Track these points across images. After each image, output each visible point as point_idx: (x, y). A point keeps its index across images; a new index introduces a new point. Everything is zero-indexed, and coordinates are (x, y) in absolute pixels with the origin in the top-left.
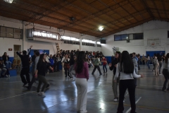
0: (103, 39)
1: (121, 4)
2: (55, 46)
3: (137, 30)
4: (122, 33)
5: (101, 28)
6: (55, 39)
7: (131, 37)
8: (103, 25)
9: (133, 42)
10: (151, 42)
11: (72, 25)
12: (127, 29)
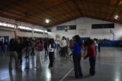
0: (49, 29)
1: (61, 5)
3: (72, 23)
4: (62, 25)
5: (47, 21)
7: (68, 28)
8: (49, 19)
9: (69, 31)
10: (81, 31)
12: (65, 22)
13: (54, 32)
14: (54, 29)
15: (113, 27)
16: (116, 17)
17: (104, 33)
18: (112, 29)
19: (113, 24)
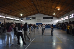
0: (22, 19)
2: (3, 21)
3: (34, 16)
4: (29, 17)
5: (21, 15)
6: (4, 18)
7: (32, 18)
8: (22, 14)
9: (32, 20)
11: (10, 13)
12: (30, 16)
13: (24, 20)
14: (25, 18)
15: (53, 19)
16: (54, 14)
17: (49, 22)
18: (52, 20)
19: (53, 18)
